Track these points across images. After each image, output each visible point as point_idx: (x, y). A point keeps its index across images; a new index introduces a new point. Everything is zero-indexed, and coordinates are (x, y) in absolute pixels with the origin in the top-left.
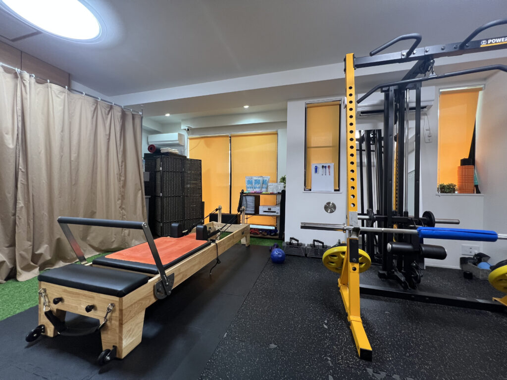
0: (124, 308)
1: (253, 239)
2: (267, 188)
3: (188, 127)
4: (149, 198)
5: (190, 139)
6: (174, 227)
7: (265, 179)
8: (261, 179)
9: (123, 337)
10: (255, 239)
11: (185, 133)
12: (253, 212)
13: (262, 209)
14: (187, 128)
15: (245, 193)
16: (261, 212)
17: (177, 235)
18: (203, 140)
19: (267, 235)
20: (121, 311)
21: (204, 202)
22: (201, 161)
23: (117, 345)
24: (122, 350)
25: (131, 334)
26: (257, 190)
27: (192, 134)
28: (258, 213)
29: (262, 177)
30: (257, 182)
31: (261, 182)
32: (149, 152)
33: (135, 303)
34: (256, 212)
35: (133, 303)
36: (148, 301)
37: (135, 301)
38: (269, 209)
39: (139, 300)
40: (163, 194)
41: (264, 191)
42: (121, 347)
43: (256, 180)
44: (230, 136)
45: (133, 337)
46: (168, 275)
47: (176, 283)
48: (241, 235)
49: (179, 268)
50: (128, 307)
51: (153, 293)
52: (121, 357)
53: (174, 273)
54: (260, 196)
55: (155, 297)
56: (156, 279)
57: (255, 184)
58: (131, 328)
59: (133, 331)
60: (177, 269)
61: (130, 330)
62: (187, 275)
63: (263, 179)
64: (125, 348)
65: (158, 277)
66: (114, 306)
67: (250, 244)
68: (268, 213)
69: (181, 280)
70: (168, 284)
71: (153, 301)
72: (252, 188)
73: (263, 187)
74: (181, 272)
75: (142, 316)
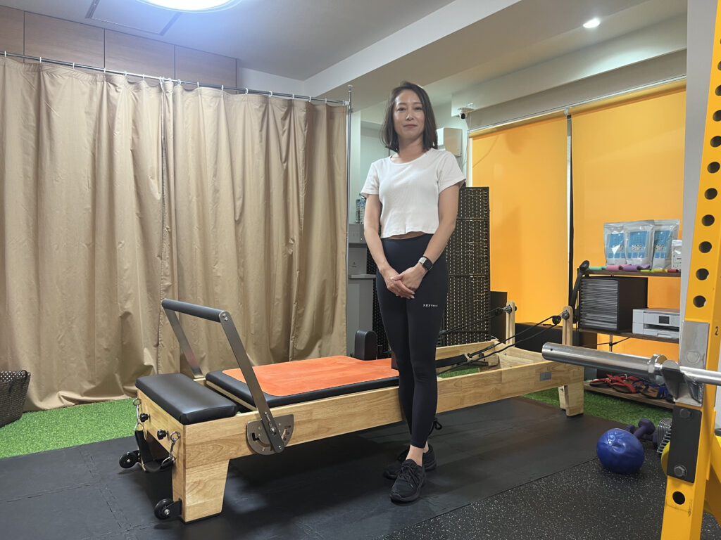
0: (187, 443)
1: (593, 399)
2: (668, 256)
3: (463, 109)
5: (475, 137)
7: (663, 228)
8: (649, 228)
9: (186, 489)
11: (462, 125)
12: (614, 327)
13: (640, 319)
14: (459, 113)
15: (592, 272)
16: (637, 328)
17: (363, 358)
18: (501, 136)
20: (184, 445)
22: (487, 189)
24: (185, 509)
25: (201, 490)
26: (638, 261)
27: (479, 124)
28: (631, 332)
29: (652, 222)
30: (636, 238)
31: (650, 239)
33: (207, 442)
34: (624, 327)
35: (203, 441)
36: (235, 448)
37: (208, 439)
38: (664, 319)
39: (216, 441)
41: (658, 264)
42: (185, 502)
43: (632, 234)
44: (566, 112)
45: (205, 495)
46: (274, 415)
47: (300, 437)
48: (539, 379)
49: (309, 408)
50: (195, 445)
51: (244, 437)
52: (184, 517)
53: (292, 416)
54: (647, 278)
55: (249, 446)
56: (252, 415)
57: (630, 246)
58: (200, 481)
59: (204, 487)
60: (302, 409)
61: (199, 483)
62: (330, 429)
63: (657, 228)
64: (190, 507)
65: (256, 415)
66: (179, 437)
67: (582, 411)
68: (659, 331)
69: (314, 434)
70: (273, 430)
71: (245, 451)
72: (623, 256)
73: (657, 251)
74: (314, 418)
75: (222, 469)
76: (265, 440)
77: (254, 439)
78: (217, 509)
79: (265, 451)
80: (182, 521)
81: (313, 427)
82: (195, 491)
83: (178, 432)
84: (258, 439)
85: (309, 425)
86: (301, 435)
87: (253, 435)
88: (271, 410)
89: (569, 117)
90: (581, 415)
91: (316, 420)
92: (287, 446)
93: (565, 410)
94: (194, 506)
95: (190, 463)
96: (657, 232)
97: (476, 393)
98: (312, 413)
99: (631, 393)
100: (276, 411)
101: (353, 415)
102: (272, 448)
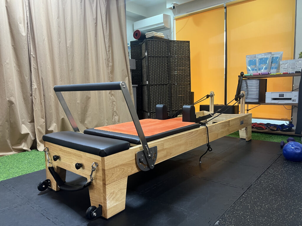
0: (106, 169)
3: (174, 4)
4: (137, 87)
5: (177, 19)
6: (159, 108)
7: (275, 56)
8: (269, 56)
9: (107, 198)
10: (259, 134)
11: (170, 13)
12: (257, 101)
13: (269, 96)
14: (172, 6)
15: (245, 77)
16: (268, 100)
17: (162, 117)
18: (191, 19)
19: (277, 130)
20: (104, 170)
21: (193, 93)
22: (189, 42)
23: (103, 205)
24: (106, 210)
25: (114, 197)
26: (263, 71)
27: (179, 12)
28: (265, 102)
29: (270, 53)
30: (263, 61)
31: (269, 61)
32: (135, 40)
33: (116, 167)
34: (261, 100)
35: (114, 166)
36: (130, 169)
37: (117, 165)
38: (280, 95)
39: (121, 165)
40: (149, 82)
41: (273, 72)
42: (106, 207)
43: (261, 59)
44: (225, 5)
45: (117, 200)
46: (150, 147)
47: (159, 159)
48: (240, 124)
49: (162, 142)
50: (110, 169)
51: (134, 161)
52: (107, 217)
53: (156, 147)
54: (267, 79)
55: (137, 167)
56: (137, 148)
57: (260, 65)
58: (114, 192)
59: (116, 195)
60: (160, 143)
61: (113, 193)
62: (171, 153)
63: (272, 56)
64: (109, 209)
65: (140, 147)
66: (97, 166)
67: (251, 139)
68: (279, 101)
69: (165, 156)
70: (150, 155)
71: (135, 170)
72: (256, 70)
73: (272, 66)
74: (165, 148)
75: (124, 183)
76: (145, 163)
77: (140, 162)
78: (123, 208)
79: (145, 168)
80: (105, 219)
81: (164, 153)
82: (111, 199)
83: (96, 162)
84: (142, 162)
85: (163, 152)
86: (161, 158)
87: (140, 159)
88: (148, 143)
89: (226, 8)
90: (251, 140)
91: (165, 149)
92: (155, 164)
93: (245, 139)
94: (111, 208)
95: (108, 181)
96: (273, 58)
97: (222, 131)
98: (164, 145)
100: (151, 144)
101: (180, 145)
102: (148, 166)
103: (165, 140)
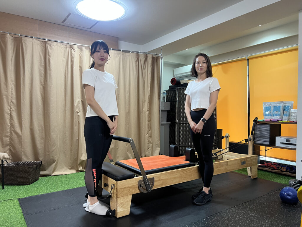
0: (118, 188)
1: (261, 172)
2: (289, 116)
7: (287, 105)
8: (281, 105)
9: (118, 206)
10: (270, 174)
12: (268, 143)
13: (278, 140)
15: (259, 122)
16: (278, 144)
17: (173, 154)
19: (286, 171)
23: (116, 209)
25: (122, 206)
26: (277, 118)
28: (275, 145)
29: (283, 102)
30: (276, 108)
31: (282, 109)
32: (172, 85)
33: (125, 188)
34: (272, 143)
35: (123, 187)
36: (134, 190)
37: (125, 187)
38: (288, 141)
39: (128, 187)
40: (179, 121)
41: (285, 119)
43: (274, 107)
44: (247, 58)
45: (124, 208)
46: (148, 178)
48: (241, 164)
49: (159, 175)
50: (121, 189)
51: (137, 186)
52: (117, 216)
53: (154, 178)
54: (280, 124)
55: (139, 189)
56: (140, 178)
57: (274, 111)
58: (122, 202)
59: (124, 205)
60: (157, 176)
61: (122, 203)
62: (167, 183)
63: (284, 105)
64: (119, 212)
65: (141, 177)
66: (114, 186)
67: (257, 177)
68: (286, 145)
69: (161, 185)
70: (148, 183)
71: (137, 191)
72: (271, 115)
73: (284, 114)
74: (161, 179)
75: (130, 198)
76: (145, 187)
77: (141, 187)
78: (128, 213)
79: (145, 191)
80: (116, 218)
81: (161, 182)
82: (120, 206)
83: (114, 184)
84: (142, 187)
85: (159, 182)
86: (157, 185)
87: (141, 185)
88: (147, 175)
89: (248, 60)
90: (256, 178)
91: (162, 180)
92: (152, 189)
93: (250, 176)
94: (120, 212)
95: (119, 196)
96: (285, 106)
98: (160, 177)
99: (275, 169)
100: (149, 176)
101: (175, 178)
102: (147, 190)
103: (161, 174)
